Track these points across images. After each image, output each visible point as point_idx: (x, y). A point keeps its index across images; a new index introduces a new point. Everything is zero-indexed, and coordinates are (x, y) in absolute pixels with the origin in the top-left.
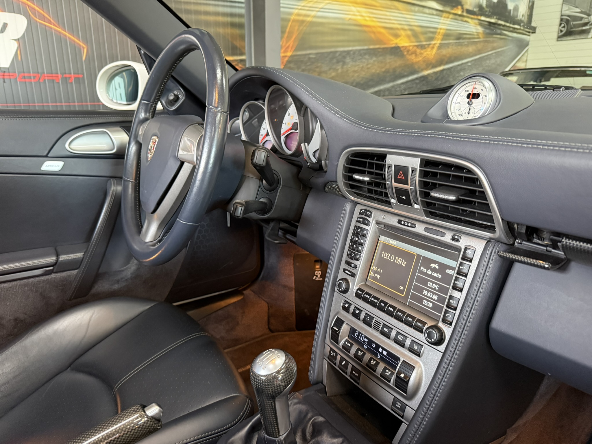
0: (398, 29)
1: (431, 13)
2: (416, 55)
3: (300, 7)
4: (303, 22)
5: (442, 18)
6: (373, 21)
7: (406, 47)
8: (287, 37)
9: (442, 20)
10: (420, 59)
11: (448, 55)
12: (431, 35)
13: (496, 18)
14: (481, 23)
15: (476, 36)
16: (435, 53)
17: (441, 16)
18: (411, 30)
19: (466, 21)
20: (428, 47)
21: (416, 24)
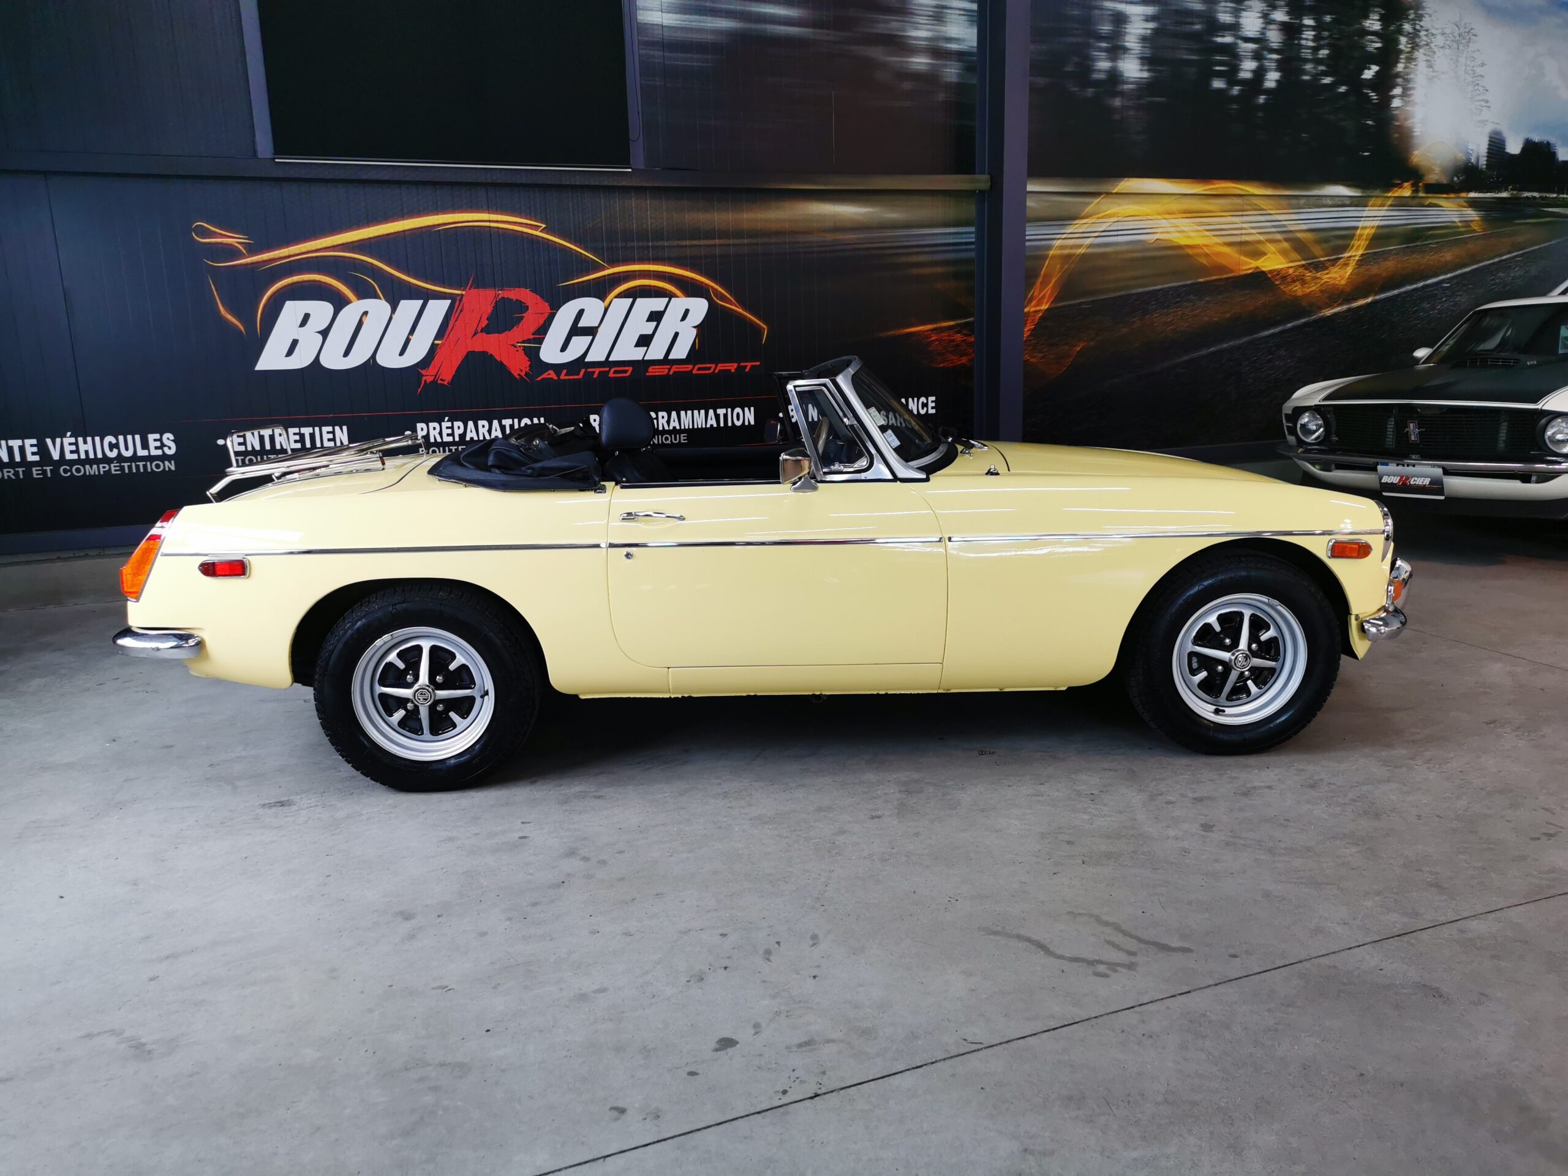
0: (1259, 242)
1: (1340, 203)
2: (1303, 282)
3: (1064, 236)
4: (1068, 257)
5: (1367, 208)
6: (1207, 236)
7: (1278, 272)
8: (1041, 283)
9: (1367, 212)
10: (1313, 288)
11: (1384, 274)
12: (1341, 242)
13: (1511, 190)
14: (1474, 204)
15: (1461, 229)
16: (1351, 274)
17: (1366, 206)
18: (1286, 240)
19: (1430, 206)
20: (1333, 265)
21: (1304, 227)
